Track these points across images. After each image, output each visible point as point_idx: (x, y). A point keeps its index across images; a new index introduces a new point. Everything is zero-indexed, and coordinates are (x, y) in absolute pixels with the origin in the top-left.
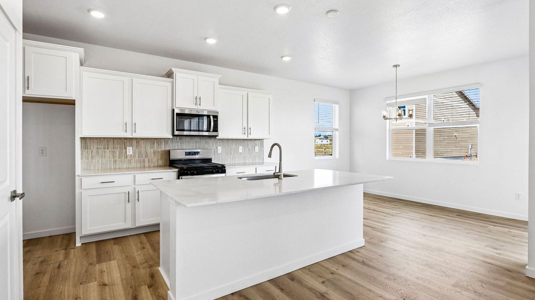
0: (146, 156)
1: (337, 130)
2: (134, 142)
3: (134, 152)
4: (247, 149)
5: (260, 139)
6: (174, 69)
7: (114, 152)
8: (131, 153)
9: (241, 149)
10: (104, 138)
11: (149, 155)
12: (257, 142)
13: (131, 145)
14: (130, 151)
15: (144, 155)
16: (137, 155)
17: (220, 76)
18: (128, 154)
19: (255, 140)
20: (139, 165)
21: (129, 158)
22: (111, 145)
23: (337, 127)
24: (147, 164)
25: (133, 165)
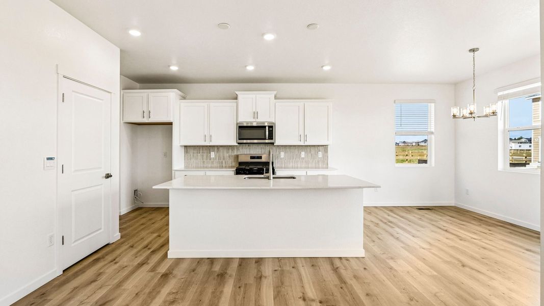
0: (224, 159)
1: (432, 133)
2: (216, 149)
3: (215, 156)
4: (310, 155)
5: (323, 146)
6: (237, 93)
7: (203, 156)
8: (214, 157)
9: (303, 154)
10: (197, 146)
11: (225, 158)
12: (321, 147)
13: (214, 151)
14: (213, 155)
15: (222, 158)
16: (218, 159)
17: (275, 92)
18: (211, 157)
19: (319, 146)
20: (218, 165)
21: (212, 160)
22: (201, 151)
23: (433, 130)
24: (224, 165)
25: (215, 165)
